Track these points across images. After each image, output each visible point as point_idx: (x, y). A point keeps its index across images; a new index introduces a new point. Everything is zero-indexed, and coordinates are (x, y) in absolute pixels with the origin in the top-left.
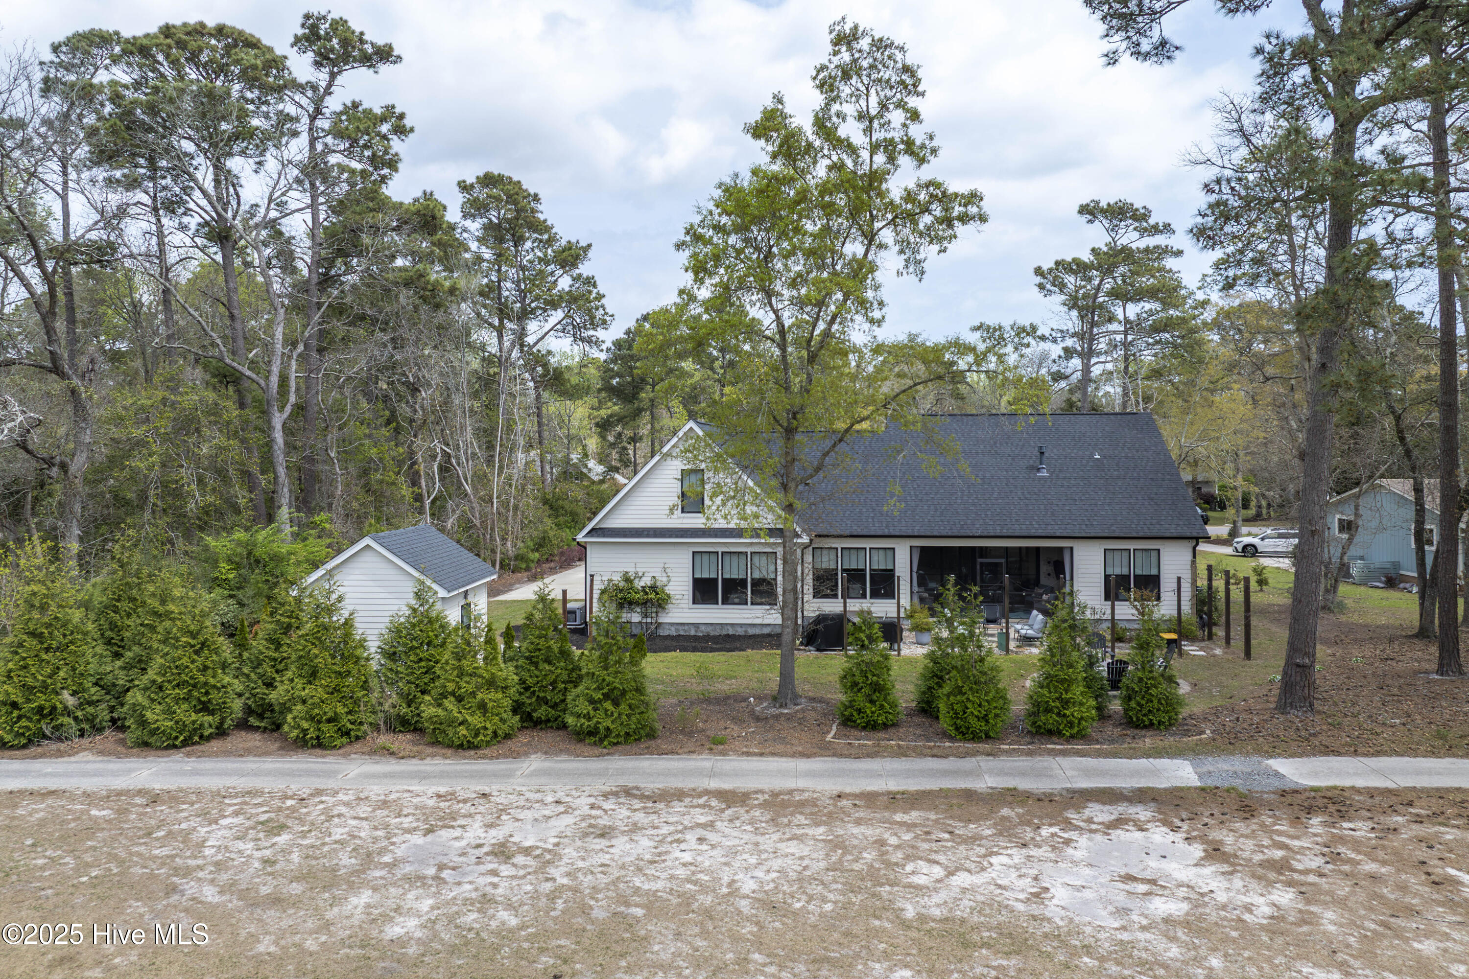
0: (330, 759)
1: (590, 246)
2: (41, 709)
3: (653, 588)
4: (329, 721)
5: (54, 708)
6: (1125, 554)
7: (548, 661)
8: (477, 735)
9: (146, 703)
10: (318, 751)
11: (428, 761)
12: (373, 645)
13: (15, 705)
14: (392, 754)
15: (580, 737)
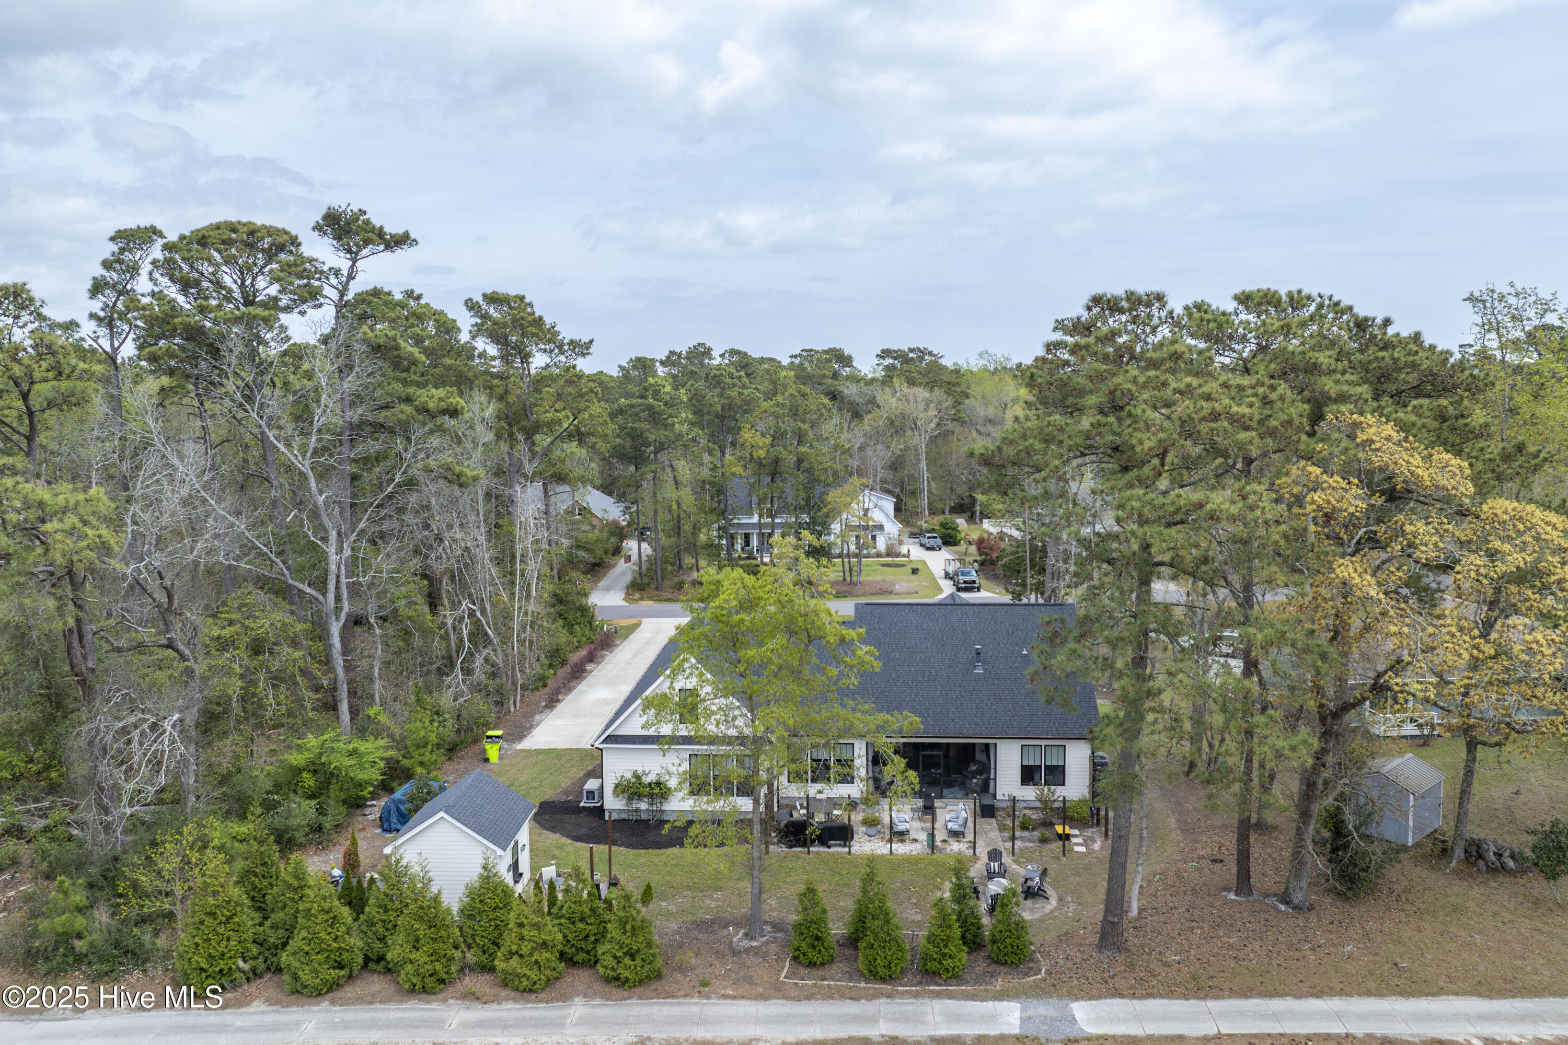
0: (434, 1006)
1: (591, 341)
2: (221, 971)
3: (658, 784)
4: (431, 975)
5: (230, 969)
6: (1038, 749)
7: (582, 920)
8: (535, 983)
9: (297, 965)
10: (424, 996)
11: (504, 1006)
12: (455, 909)
13: (203, 970)
14: (478, 998)
15: (608, 980)
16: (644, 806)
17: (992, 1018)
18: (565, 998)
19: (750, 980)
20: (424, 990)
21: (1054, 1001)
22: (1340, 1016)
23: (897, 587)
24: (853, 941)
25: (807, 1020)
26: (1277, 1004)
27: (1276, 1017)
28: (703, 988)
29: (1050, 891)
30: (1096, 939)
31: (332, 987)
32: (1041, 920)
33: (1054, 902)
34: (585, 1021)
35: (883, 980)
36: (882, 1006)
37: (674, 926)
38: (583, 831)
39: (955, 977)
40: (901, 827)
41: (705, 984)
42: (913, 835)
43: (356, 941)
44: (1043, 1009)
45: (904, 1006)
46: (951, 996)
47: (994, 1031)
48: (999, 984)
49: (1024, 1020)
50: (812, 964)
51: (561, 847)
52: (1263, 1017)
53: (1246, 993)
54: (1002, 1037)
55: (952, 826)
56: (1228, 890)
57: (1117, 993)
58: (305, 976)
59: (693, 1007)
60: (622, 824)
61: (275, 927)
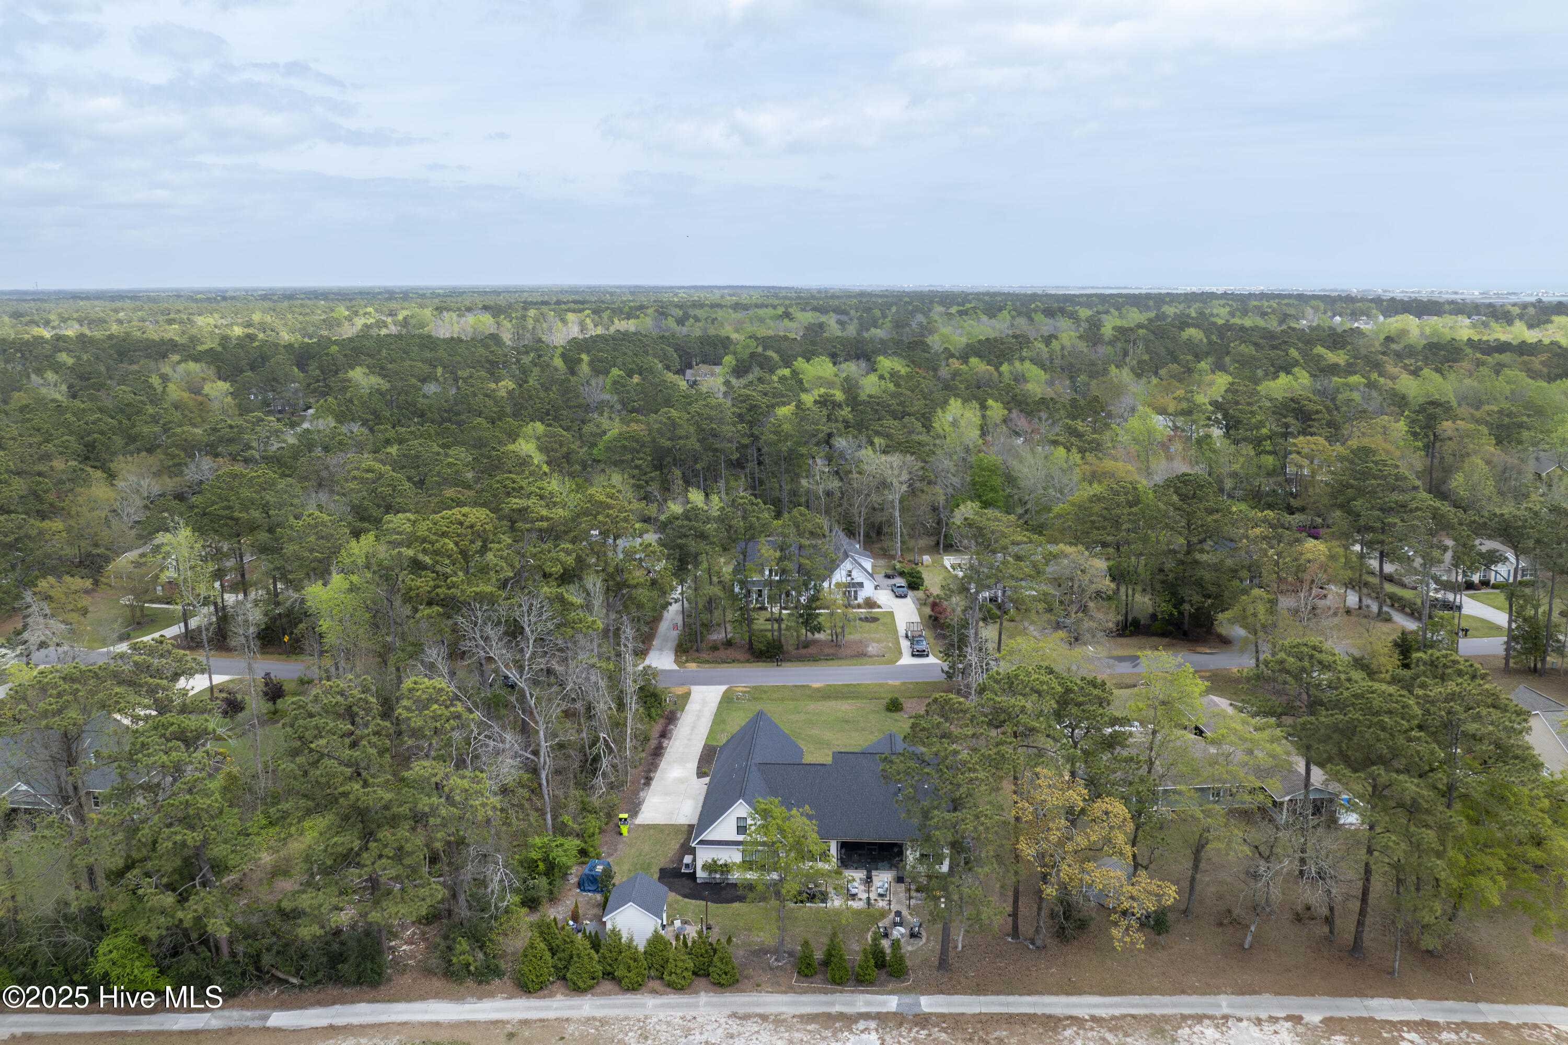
2: (541, 981)
3: (726, 865)
4: (635, 983)
7: (701, 956)
8: (683, 986)
9: (574, 978)
11: (670, 996)
13: (533, 981)
14: (657, 993)
15: (714, 984)
16: (718, 876)
17: (884, 1003)
18: (697, 992)
19: (778, 983)
20: (633, 989)
21: (913, 996)
22: (1035, 1005)
23: (870, 649)
24: (826, 963)
25: (804, 1004)
26: (1011, 999)
27: (1008, 1004)
28: (757, 987)
29: (924, 934)
30: (937, 963)
31: (591, 987)
32: (916, 951)
33: (924, 940)
34: (708, 1004)
35: (839, 984)
36: (837, 997)
37: (741, 953)
38: (687, 891)
39: (871, 983)
40: (854, 891)
41: (758, 986)
42: (860, 896)
43: (599, 968)
44: (908, 999)
45: (847, 997)
46: (868, 992)
47: (884, 1010)
48: (890, 986)
49: (898, 1005)
50: (806, 976)
51: (677, 902)
52: (1001, 1004)
53: (998, 993)
54: (888, 1013)
55: (880, 891)
56: (1008, 935)
57: (941, 992)
58: (581, 984)
59: (753, 997)
60: (706, 885)
61: (560, 959)
